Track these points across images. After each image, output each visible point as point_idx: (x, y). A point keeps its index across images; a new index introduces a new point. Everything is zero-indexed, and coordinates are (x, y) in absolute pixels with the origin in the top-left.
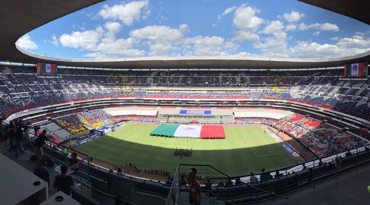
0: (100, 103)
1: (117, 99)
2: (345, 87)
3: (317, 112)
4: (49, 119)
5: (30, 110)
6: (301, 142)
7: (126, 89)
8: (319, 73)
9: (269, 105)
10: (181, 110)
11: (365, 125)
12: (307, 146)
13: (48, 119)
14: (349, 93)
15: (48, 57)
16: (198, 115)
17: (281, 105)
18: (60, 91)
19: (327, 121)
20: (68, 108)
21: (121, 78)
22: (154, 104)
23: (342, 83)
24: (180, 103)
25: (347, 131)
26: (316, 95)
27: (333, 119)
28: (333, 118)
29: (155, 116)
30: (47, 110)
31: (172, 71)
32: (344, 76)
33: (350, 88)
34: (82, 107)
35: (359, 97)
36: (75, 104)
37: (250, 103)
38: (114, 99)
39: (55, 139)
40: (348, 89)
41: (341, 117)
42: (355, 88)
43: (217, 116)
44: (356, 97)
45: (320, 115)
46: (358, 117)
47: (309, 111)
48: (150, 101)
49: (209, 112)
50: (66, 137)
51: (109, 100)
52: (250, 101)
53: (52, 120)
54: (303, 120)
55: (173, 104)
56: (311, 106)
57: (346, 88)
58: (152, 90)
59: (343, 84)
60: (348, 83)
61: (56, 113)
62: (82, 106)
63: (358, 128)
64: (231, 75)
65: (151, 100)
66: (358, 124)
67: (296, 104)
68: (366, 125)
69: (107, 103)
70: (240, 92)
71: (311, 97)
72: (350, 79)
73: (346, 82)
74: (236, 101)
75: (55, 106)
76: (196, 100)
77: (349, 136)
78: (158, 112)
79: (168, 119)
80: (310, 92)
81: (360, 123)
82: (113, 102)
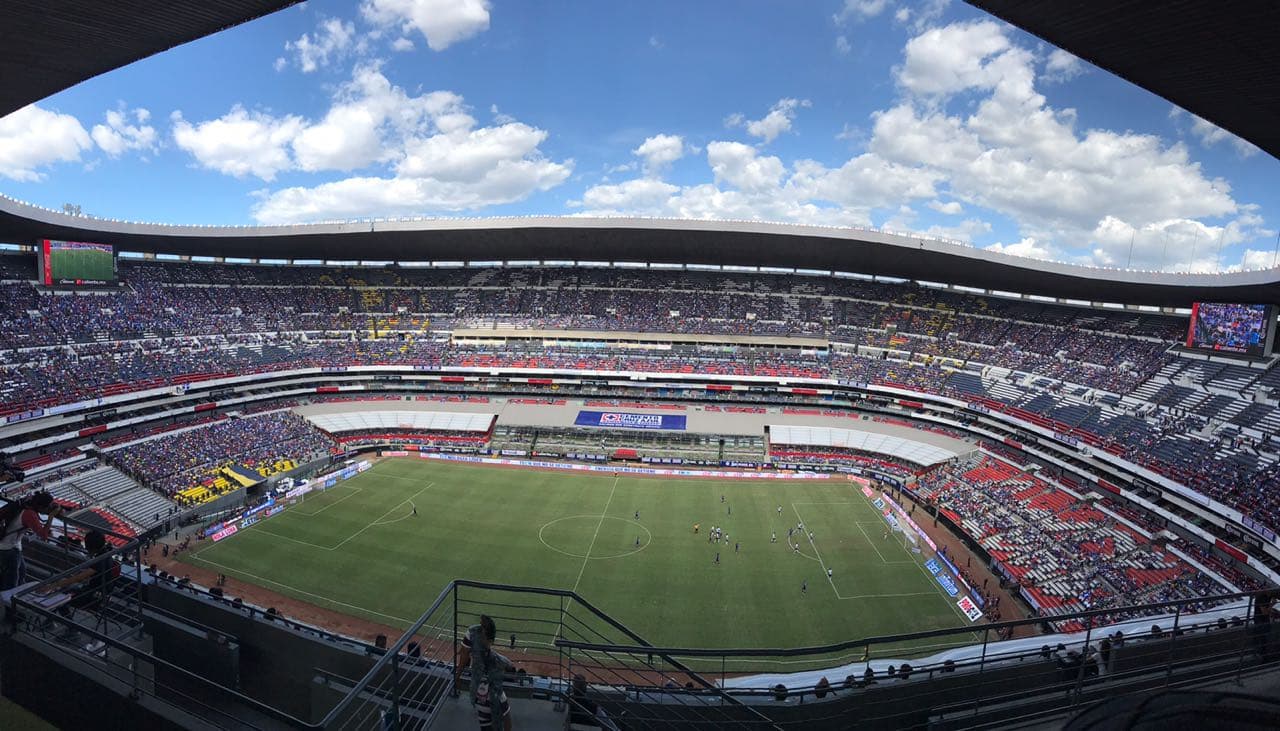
0: (283, 388)
1: (342, 369)
2: (1183, 382)
3: (1071, 460)
4: (90, 454)
5: (12, 418)
6: (995, 563)
7: (376, 332)
8: (1097, 319)
9: (897, 409)
10: (581, 412)
11: (1239, 534)
12: (1013, 581)
13: (84, 452)
14: (1196, 406)
15: (83, 218)
16: (641, 430)
17: (943, 414)
18: (128, 344)
19: (1101, 497)
20: (162, 408)
21: (360, 293)
22: (482, 388)
23: (1176, 366)
24: (578, 387)
25: (1169, 547)
26: (1076, 397)
27: (1123, 492)
28: (1125, 489)
29: (484, 433)
30: (81, 418)
31: (553, 269)
32: (1185, 344)
33: (1200, 388)
34: (218, 404)
35: (1228, 428)
36: (188, 392)
37: (830, 392)
38: (334, 369)
39: (112, 524)
40: (1195, 390)
41: (1155, 492)
42: (1218, 392)
43: (708, 440)
44: (1217, 426)
45: (1081, 472)
46: (1217, 499)
47: (1040, 450)
48: (467, 379)
49: (680, 421)
50: (158, 515)
51: (313, 375)
52: (830, 387)
53: (100, 456)
54: (1016, 482)
55: (554, 390)
56: (1050, 434)
57: (1187, 386)
58: (474, 338)
59: (1179, 371)
60: (1198, 372)
61: (118, 428)
62: (216, 398)
63: (1211, 538)
64: (767, 288)
65: (468, 374)
66: (1215, 525)
67: (997, 420)
68: (1243, 534)
69: (308, 385)
70: (795, 351)
71: (1057, 402)
72: (1205, 358)
73: (1188, 364)
74: (777, 384)
75: (111, 402)
76: (634, 375)
77: (1174, 567)
78: (496, 417)
79: (534, 442)
80: (1055, 381)
81: (1221, 524)
82: (329, 382)
